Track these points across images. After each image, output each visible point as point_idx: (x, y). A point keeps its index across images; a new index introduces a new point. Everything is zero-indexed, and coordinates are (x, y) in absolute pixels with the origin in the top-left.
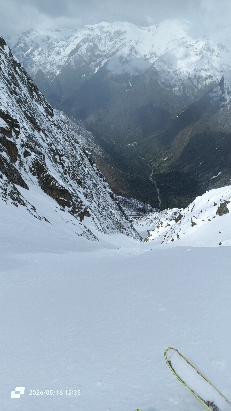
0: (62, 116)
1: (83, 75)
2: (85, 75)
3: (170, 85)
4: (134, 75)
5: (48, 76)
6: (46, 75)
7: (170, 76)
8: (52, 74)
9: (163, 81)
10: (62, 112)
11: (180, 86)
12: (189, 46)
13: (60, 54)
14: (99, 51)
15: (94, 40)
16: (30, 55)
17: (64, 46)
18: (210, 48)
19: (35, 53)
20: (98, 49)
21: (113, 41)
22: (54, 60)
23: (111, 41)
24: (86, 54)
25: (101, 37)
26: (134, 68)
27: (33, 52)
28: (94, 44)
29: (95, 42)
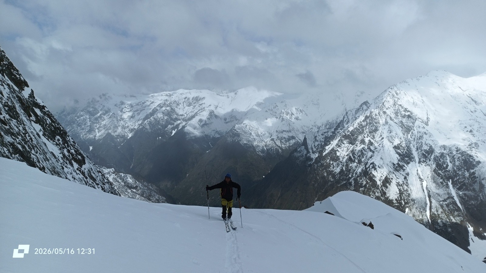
0: (130, 180)
1: (159, 138)
2: (160, 138)
3: (253, 145)
4: (215, 137)
5: (118, 140)
6: (116, 138)
7: (252, 137)
8: (123, 137)
9: (245, 142)
10: (130, 175)
11: (263, 147)
12: (268, 110)
13: (134, 118)
14: (176, 115)
15: (171, 105)
16: (99, 119)
17: (138, 110)
18: (289, 112)
19: (105, 117)
20: (175, 113)
21: (192, 106)
22: (127, 124)
23: (190, 106)
24: (163, 118)
25: (179, 103)
26: (214, 130)
27: (103, 116)
28: (172, 109)
29: (172, 107)
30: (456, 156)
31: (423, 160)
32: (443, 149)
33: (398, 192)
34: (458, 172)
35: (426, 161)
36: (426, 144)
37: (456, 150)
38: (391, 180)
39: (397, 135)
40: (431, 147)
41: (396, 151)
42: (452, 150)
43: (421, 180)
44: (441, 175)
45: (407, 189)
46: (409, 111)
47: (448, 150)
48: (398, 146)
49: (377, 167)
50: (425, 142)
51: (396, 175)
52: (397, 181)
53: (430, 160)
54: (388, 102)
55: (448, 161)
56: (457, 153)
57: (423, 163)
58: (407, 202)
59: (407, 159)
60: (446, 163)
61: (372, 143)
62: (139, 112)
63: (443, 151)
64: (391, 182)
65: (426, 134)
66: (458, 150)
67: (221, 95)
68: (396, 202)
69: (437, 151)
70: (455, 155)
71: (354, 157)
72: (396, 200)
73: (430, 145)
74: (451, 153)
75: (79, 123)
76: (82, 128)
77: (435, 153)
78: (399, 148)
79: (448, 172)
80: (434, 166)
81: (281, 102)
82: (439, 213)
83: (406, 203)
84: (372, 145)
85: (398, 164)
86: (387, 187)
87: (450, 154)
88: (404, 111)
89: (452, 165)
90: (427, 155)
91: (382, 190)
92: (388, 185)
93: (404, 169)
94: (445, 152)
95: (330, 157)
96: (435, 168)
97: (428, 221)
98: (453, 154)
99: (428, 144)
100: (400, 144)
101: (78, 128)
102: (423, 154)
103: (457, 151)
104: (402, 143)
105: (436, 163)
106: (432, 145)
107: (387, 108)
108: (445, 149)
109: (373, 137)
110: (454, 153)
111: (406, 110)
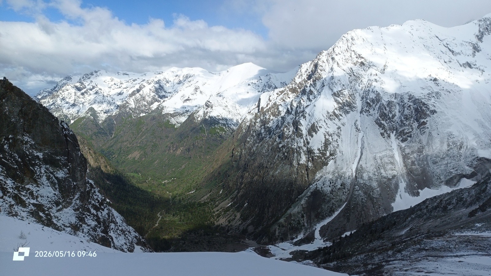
2: (144, 114)
5: (101, 115)
6: (99, 113)
12: (251, 84)
13: (122, 95)
14: (164, 92)
15: (160, 82)
16: (85, 94)
17: (128, 87)
18: (272, 86)
19: (91, 92)
20: (163, 90)
21: (182, 83)
22: (114, 100)
23: (180, 84)
24: (149, 94)
25: (168, 80)
26: (197, 106)
27: (89, 91)
28: (160, 86)
29: (161, 84)
30: (407, 105)
31: (366, 110)
32: (394, 97)
33: (324, 142)
34: (404, 122)
35: (368, 111)
36: (373, 91)
37: (409, 97)
38: (319, 128)
39: (340, 82)
40: (378, 94)
41: (334, 99)
42: (404, 98)
43: (357, 131)
44: (383, 126)
45: (337, 139)
46: (362, 58)
47: (399, 99)
48: (338, 93)
49: (307, 115)
50: (373, 90)
51: (327, 124)
52: (326, 130)
53: (374, 109)
54: (339, 48)
55: (397, 111)
56: (409, 101)
57: (365, 112)
58: (333, 153)
59: (347, 108)
60: (393, 113)
61: (312, 92)
62: (128, 89)
63: (393, 100)
64: (318, 130)
65: (377, 82)
66: (411, 97)
67: (213, 73)
68: (318, 152)
69: (385, 100)
70: (406, 103)
71: (292, 109)
72: (319, 150)
73: (377, 93)
74: (402, 102)
75: (64, 97)
76: (66, 102)
77: (382, 101)
78: (339, 96)
79: (394, 123)
80: (377, 115)
81: (266, 75)
82: (368, 165)
83: (331, 155)
84: (311, 94)
85: (334, 113)
86: (312, 136)
87: (400, 103)
88: (357, 58)
89: (400, 114)
90: (371, 104)
91: (307, 139)
92: (314, 134)
93: (340, 118)
94: (395, 101)
95: (271, 112)
96: (378, 118)
97: (352, 174)
98: (404, 102)
99: (375, 92)
100: (341, 91)
101: (62, 101)
102: (367, 103)
103: (410, 99)
104: (344, 90)
105: (380, 112)
106: (380, 93)
107: (337, 54)
108: (396, 98)
109: (314, 86)
110: (406, 101)
111: (360, 56)
